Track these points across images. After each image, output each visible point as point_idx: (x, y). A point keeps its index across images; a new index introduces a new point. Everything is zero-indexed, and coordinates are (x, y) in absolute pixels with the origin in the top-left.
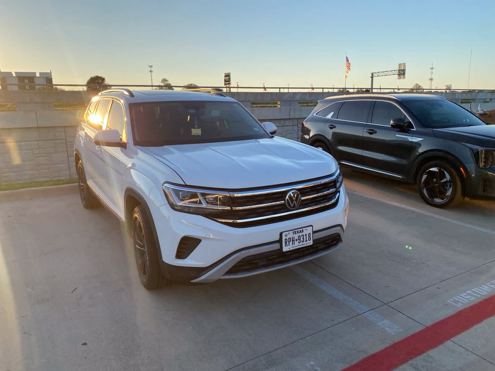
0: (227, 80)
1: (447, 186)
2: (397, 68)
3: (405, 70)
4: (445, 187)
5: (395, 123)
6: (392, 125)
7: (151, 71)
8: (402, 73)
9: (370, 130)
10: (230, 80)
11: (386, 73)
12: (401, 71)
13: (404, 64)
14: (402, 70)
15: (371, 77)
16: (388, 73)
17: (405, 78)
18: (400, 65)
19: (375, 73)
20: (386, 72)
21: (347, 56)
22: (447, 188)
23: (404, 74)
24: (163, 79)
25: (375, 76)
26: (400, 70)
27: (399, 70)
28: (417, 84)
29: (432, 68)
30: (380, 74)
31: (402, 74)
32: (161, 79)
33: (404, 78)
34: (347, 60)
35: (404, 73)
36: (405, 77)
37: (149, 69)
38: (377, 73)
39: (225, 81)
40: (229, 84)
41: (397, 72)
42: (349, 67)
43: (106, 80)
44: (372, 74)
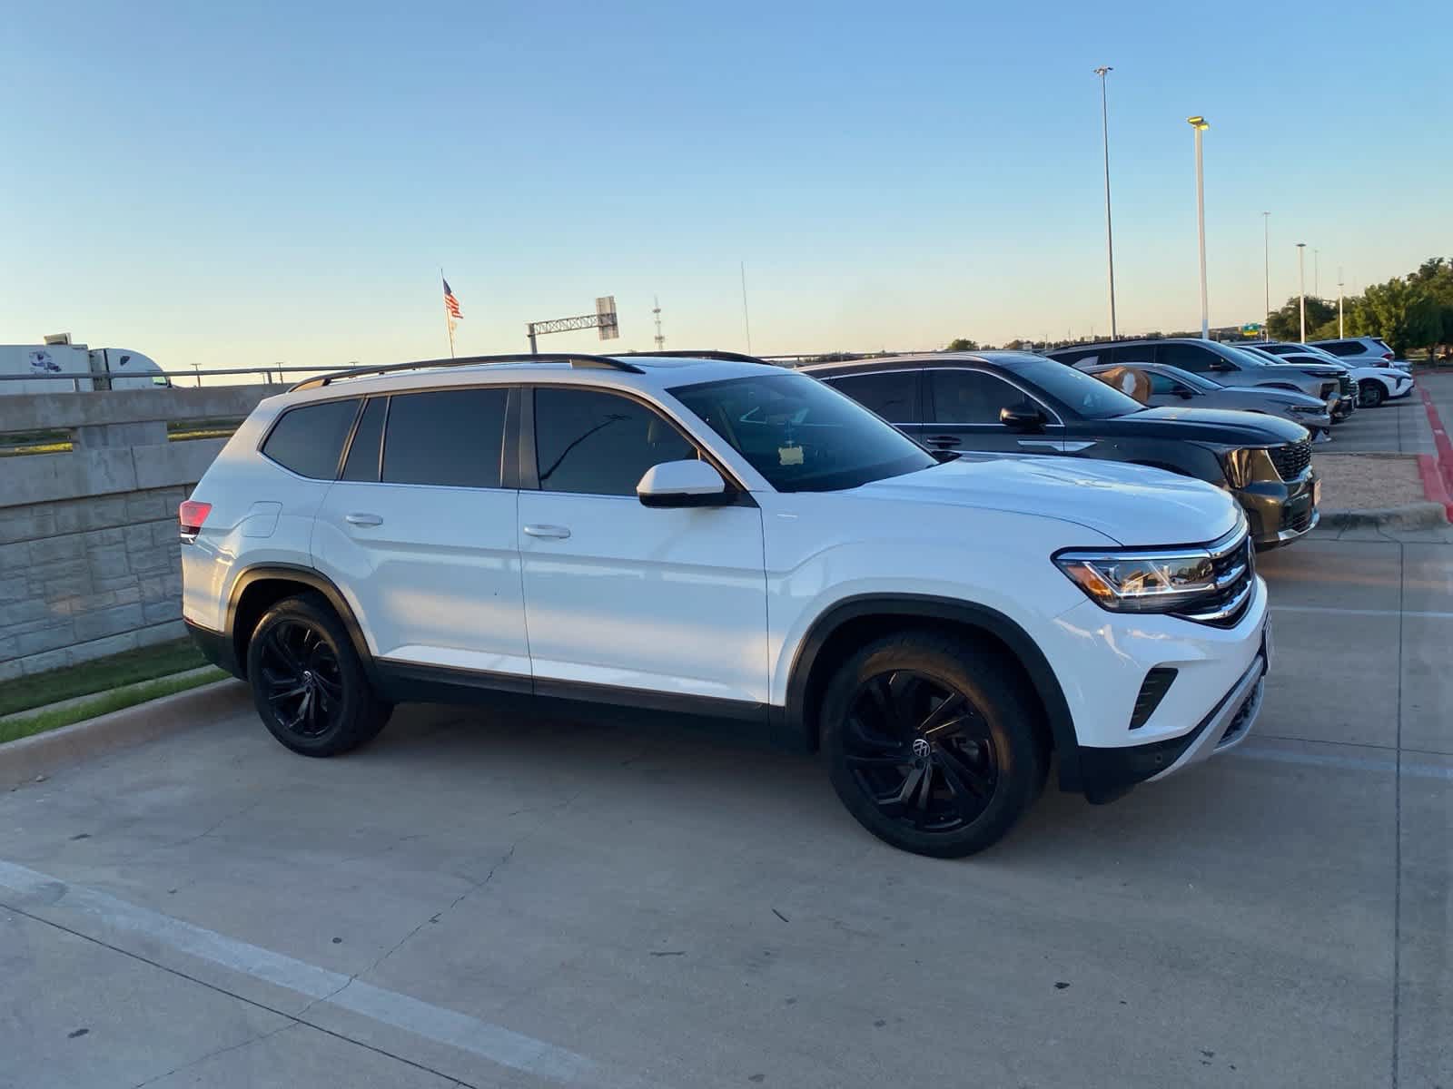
2: (594, 311)
3: (615, 314)
5: (1014, 414)
6: (1005, 420)
8: (608, 323)
9: (941, 438)
11: (566, 324)
12: (604, 319)
13: (611, 299)
14: (608, 315)
15: (529, 336)
16: (572, 322)
17: (618, 337)
18: (600, 302)
19: (537, 324)
20: (566, 320)
21: (446, 280)
23: (615, 325)
25: (539, 332)
27: (601, 316)
29: (657, 311)
30: (552, 326)
31: (608, 325)
33: (612, 334)
34: (448, 291)
35: (613, 321)
36: (617, 333)
38: (544, 325)
41: (597, 321)
44: (531, 327)
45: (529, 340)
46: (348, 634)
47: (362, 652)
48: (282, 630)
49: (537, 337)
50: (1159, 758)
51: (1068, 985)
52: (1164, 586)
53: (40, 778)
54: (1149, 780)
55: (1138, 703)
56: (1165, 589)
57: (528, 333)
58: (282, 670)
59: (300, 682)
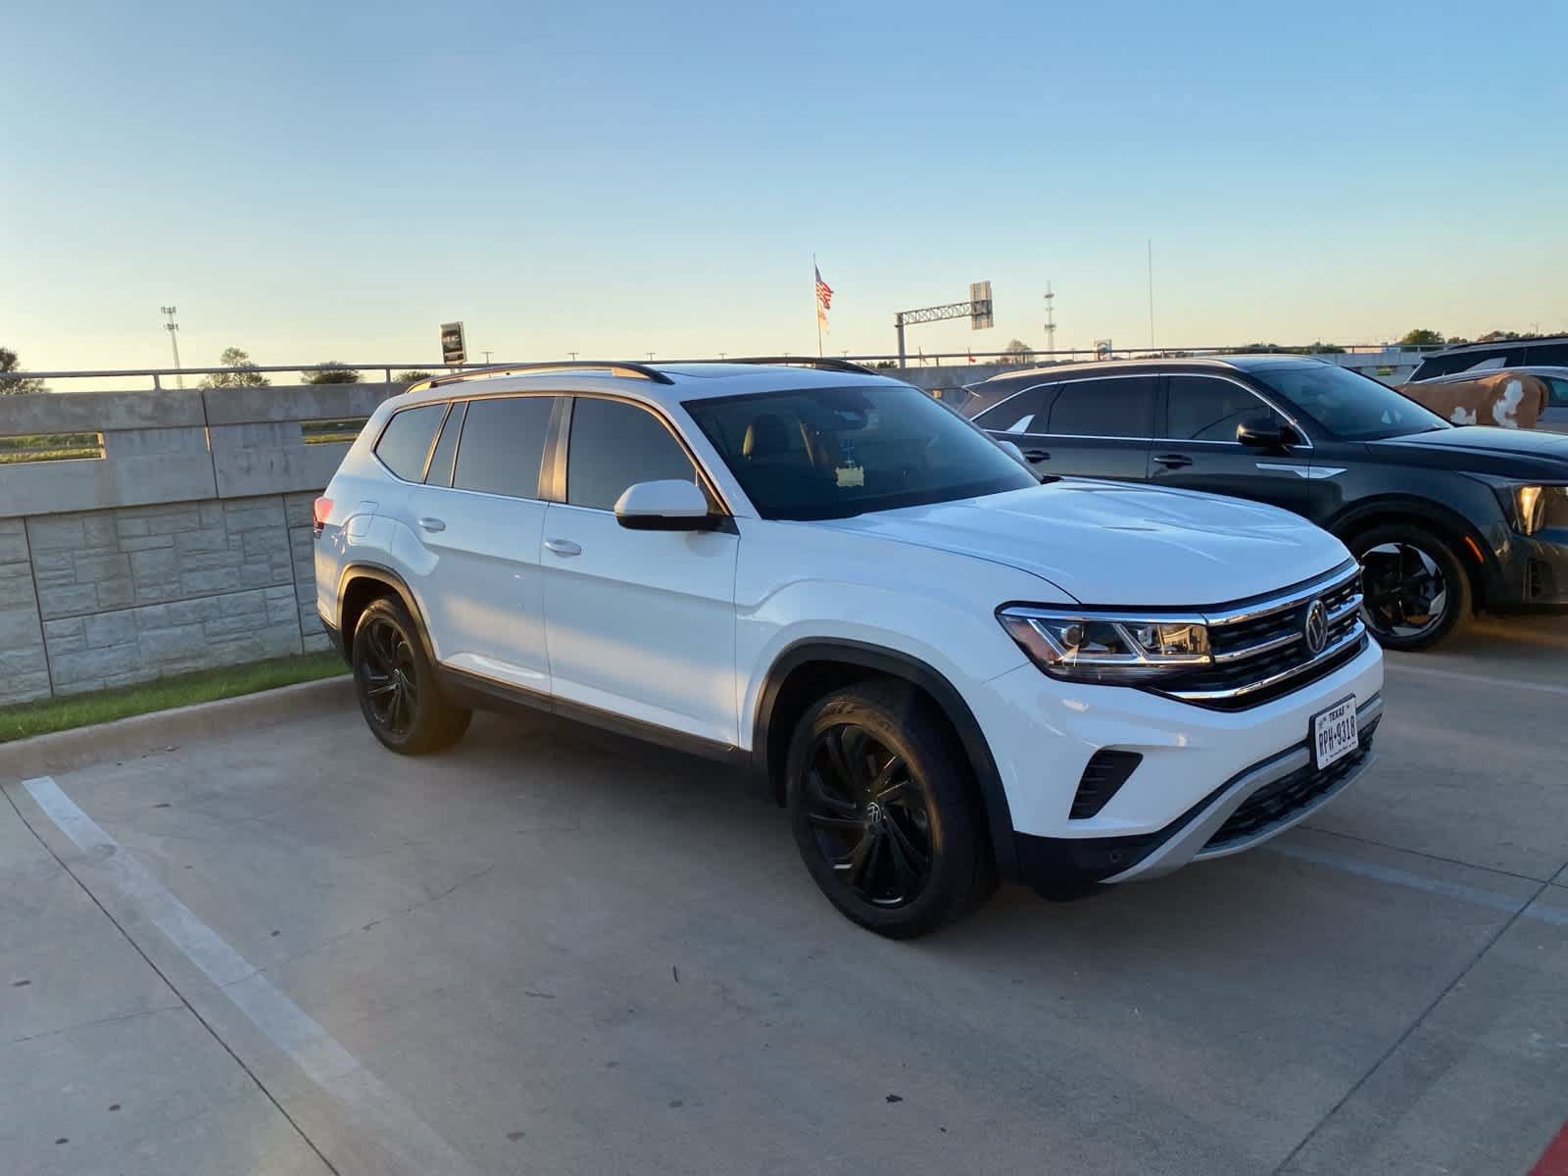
0: (452, 346)
1: (1426, 589)
2: (969, 298)
3: (991, 301)
4: (1422, 591)
5: (1252, 431)
6: (1242, 439)
7: (171, 327)
8: (982, 311)
9: (1170, 457)
10: (460, 344)
11: (938, 313)
12: (978, 307)
13: (987, 284)
14: (983, 302)
15: (897, 326)
16: (943, 311)
17: (992, 325)
18: (975, 288)
19: (907, 313)
20: (938, 308)
21: (817, 267)
22: (1427, 595)
23: (989, 313)
24: (230, 350)
25: (908, 323)
26: (977, 303)
27: (975, 304)
28: (1017, 343)
29: (1049, 296)
30: (922, 317)
31: (983, 313)
32: (223, 352)
33: (990, 325)
34: (819, 279)
35: (987, 309)
36: (992, 321)
37: (166, 319)
38: (914, 314)
39: (446, 349)
40: (460, 357)
41: (969, 309)
42: (826, 294)
43: (20, 359)
44: (900, 317)
45: (896, 330)
46: (419, 637)
47: (430, 655)
48: (376, 628)
49: (905, 327)
50: (1114, 857)
51: (900, 1099)
52: (1134, 654)
53: (170, 748)
54: (1103, 881)
55: (1080, 788)
56: (1135, 657)
57: (896, 323)
58: (378, 668)
59: (391, 680)
